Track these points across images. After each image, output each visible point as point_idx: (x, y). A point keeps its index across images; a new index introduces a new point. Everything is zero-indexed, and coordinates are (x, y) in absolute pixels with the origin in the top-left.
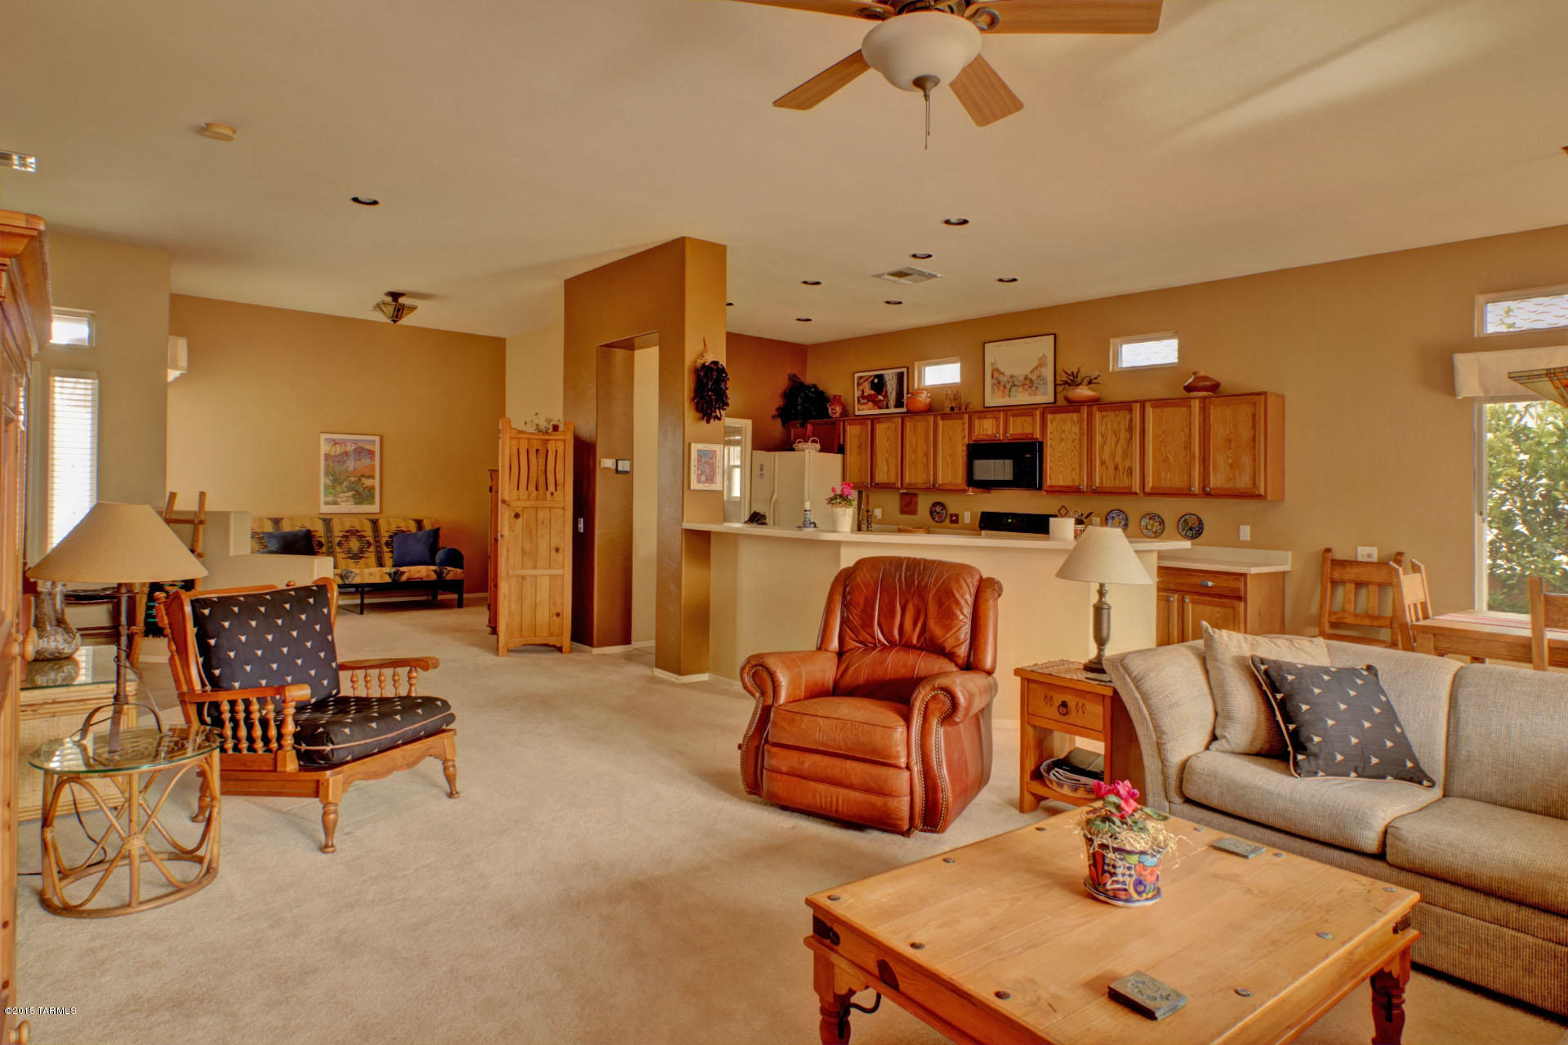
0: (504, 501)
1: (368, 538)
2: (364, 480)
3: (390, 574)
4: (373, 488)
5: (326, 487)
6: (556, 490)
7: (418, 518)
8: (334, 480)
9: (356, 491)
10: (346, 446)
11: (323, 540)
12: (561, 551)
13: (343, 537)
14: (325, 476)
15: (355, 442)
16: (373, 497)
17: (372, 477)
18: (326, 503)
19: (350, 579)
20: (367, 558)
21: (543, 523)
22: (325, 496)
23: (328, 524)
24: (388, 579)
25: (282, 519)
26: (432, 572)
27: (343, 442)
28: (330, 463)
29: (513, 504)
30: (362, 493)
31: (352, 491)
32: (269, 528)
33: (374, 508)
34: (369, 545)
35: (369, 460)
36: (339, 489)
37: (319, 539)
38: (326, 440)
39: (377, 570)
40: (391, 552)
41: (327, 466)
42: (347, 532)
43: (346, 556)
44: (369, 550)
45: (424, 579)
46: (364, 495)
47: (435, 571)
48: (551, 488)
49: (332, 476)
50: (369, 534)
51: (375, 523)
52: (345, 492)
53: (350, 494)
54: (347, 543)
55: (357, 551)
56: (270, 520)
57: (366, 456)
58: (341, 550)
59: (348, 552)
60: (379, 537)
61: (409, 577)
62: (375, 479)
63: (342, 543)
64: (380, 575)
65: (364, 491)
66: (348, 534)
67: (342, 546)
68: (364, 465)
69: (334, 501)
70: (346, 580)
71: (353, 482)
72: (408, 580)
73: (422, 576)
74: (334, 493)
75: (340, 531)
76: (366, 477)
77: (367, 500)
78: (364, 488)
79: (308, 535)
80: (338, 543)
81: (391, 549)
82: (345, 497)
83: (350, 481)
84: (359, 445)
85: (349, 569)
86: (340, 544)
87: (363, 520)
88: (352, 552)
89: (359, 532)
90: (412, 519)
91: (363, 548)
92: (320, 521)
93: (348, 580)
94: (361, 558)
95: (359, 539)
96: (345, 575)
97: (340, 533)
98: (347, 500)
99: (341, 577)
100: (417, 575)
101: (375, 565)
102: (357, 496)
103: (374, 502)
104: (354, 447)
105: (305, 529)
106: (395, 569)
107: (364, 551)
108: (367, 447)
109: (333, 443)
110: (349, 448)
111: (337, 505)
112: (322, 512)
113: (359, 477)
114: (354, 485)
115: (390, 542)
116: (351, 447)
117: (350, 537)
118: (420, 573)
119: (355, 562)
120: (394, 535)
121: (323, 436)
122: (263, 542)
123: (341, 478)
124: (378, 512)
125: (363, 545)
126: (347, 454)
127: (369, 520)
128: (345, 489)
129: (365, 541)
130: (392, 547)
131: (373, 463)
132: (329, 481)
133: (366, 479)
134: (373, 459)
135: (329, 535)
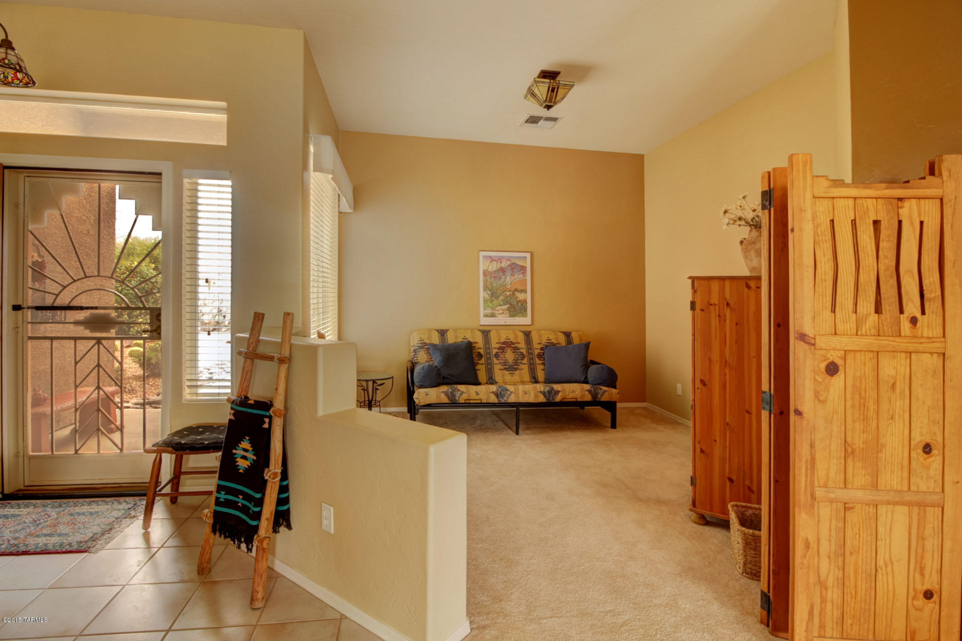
0: (802, 337)
1: (521, 350)
2: (517, 294)
3: (544, 393)
4: (525, 301)
5: (485, 301)
6: (923, 313)
7: (566, 331)
8: (492, 294)
9: (510, 304)
10: (501, 262)
11: (482, 351)
12: (935, 452)
13: (499, 349)
14: (484, 291)
15: (509, 259)
16: (526, 310)
17: (524, 291)
18: (486, 316)
19: (505, 398)
20: (521, 369)
21: (893, 386)
22: (485, 308)
23: (487, 335)
24: (542, 399)
25: (447, 330)
26: (587, 393)
27: (500, 259)
28: (488, 278)
29: (821, 342)
30: (516, 306)
31: (507, 304)
32: (436, 339)
33: (525, 320)
34: (523, 357)
35: (521, 276)
36: (495, 302)
37: (479, 350)
38: (485, 257)
39: (530, 387)
40: (543, 364)
41: (485, 281)
42: (504, 343)
43: (503, 367)
44: (523, 362)
45: (578, 400)
46: (518, 308)
47: (590, 391)
48: (912, 307)
49: (490, 291)
50: (522, 345)
51: (527, 334)
52: (502, 306)
53: (505, 307)
54: (504, 355)
55: (513, 362)
56: (437, 331)
57: (519, 271)
58: (498, 362)
59: (505, 363)
60: (531, 349)
61: (563, 397)
62: (526, 293)
63: (499, 355)
64: (534, 393)
65: (517, 304)
66: (504, 346)
67: (498, 357)
68: (517, 280)
69: (492, 313)
70: (501, 399)
71: (508, 296)
72: (563, 400)
73: (576, 396)
74: (492, 306)
75: (497, 343)
76: (519, 291)
77: (520, 313)
78: (517, 302)
79: (469, 347)
80: (495, 355)
81: (543, 362)
82: (501, 309)
83: (506, 294)
84: (512, 262)
85: (504, 386)
86: (497, 356)
87: (517, 331)
88: (508, 364)
89: (514, 344)
90: (560, 332)
91: (518, 360)
92: (480, 333)
93: (503, 399)
94: (516, 371)
95: (514, 351)
96: (500, 393)
97: (497, 345)
98: (503, 313)
99: (497, 395)
100: (571, 395)
101: (529, 380)
102: (512, 309)
103: (527, 315)
104: (508, 263)
105: (466, 340)
106: (549, 386)
107: (518, 364)
108: (520, 263)
109: (490, 260)
110: (504, 264)
111: (494, 317)
112: (481, 324)
113: (514, 291)
114: (509, 299)
115: (542, 354)
116: (506, 263)
117: (506, 349)
118: (575, 392)
119: (510, 373)
120: (546, 346)
121: (482, 254)
122: (430, 353)
123: (498, 292)
124: (530, 324)
125: (517, 356)
126: (502, 270)
127: (522, 331)
128: (502, 303)
129: (519, 353)
130: (544, 360)
131: (525, 278)
132: (487, 295)
133: (519, 293)
134: (525, 275)
135: (487, 346)
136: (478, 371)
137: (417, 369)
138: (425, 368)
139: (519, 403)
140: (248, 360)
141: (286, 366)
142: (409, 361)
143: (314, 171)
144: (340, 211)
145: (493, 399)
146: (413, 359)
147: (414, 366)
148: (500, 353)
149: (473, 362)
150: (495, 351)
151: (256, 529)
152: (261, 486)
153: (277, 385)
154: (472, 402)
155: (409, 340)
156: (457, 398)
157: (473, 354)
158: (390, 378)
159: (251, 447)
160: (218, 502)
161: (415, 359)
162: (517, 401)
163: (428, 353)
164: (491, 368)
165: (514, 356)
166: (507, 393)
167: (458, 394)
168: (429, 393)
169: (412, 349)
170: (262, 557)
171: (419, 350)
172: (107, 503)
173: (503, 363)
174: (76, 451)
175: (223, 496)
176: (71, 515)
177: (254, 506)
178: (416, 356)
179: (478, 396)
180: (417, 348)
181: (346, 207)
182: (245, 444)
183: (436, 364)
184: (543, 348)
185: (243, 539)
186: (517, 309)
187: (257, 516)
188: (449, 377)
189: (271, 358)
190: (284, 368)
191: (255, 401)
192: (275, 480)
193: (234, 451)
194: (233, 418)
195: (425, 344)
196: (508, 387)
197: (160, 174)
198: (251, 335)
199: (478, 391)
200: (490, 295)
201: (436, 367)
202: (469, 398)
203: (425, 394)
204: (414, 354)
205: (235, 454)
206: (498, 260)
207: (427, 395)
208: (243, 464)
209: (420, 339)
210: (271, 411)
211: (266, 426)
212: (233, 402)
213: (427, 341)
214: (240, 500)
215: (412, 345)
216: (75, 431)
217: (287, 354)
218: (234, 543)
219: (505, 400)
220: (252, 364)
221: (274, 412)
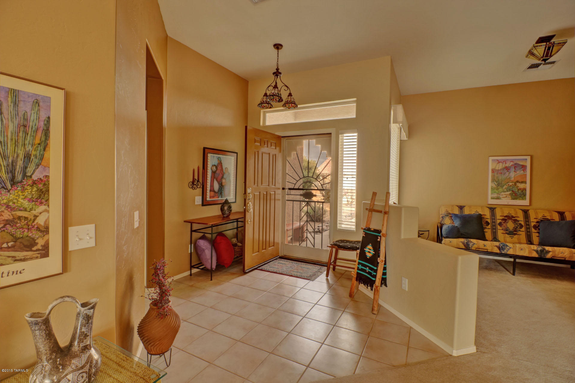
1: (520, 222)
2: (518, 184)
3: (537, 251)
4: (525, 189)
5: (492, 189)
7: (560, 211)
8: (498, 184)
9: (513, 191)
10: (506, 163)
11: (489, 221)
13: (502, 220)
14: (492, 182)
15: (512, 161)
16: (525, 195)
17: (524, 182)
18: (492, 198)
19: (505, 251)
20: (519, 235)
22: (492, 194)
23: (493, 211)
24: (535, 255)
25: (465, 206)
26: (574, 254)
27: (505, 161)
28: (495, 174)
30: (517, 192)
31: (510, 191)
32: (456, 211)
33: (526, 202)
34: (521, 226)
35: (522, 172)
36: (501, 190)
37: (487, 220)
38: (493, 160)
39: (526, 246)
40: (538, 233)
41: (493, 177)
42: (506, 216)
43: (504, 232)
44: (521, 230)
45: (566, 259)
46: (519, 194)
49: (496, 182)
50: (521, 219)
51: (526, 212)
52: (505, 192)
53: (509, 193)
54: (506, 224)
55: (512, 230)
56: (458, 206)
57: (520, 169)
58: (501, 228)
59: (506, 229)
60: (528, 222)
61: (553, 255)
62: (526, 184)
63: (502, 224)
64: (529, 250)
65: (518, 191)
66: (506, 218)
67: (502, 225)
68: (519, 175)
69: (498, 197)
70: (502, 251)
71: (511, 186)
72: (553, 258)
73: (565, 256)
74: (498, 192)
75: (501, 216)
76: (520, 182)
77: (520, 197)
78: (518, 189)
79: (480, 218)
80: (499, 224)
81: (538, 231)
82: (505, 195)
83: (509, 184)
84: (515, 163)
85: (505, 243)
86: (500, 224)
87: (517, 209)
88: (509, 230)
89: (514, 217)
90: (556, 212)
91: (517, 228)
92: (488, 209)
93: (504, 251)
94: (515, 235)
95: (514, 222)
96: (502, 247)
97: (501, 217)
98: (506, 197)
99: (499, 248)
100: (560, 255)
101: (525, 242)
102: (514, 194)
103: (526, 199)
104: (512, 163)
105: (478, 213)
106: (541, 247)
107: (517, 231)
108: (521, 163)
109: (497, 162)
110: (508, 164)
111: (499, 199)
112: (489, 203)
113: (515, 182)
114: (511, 187)
115: (537, 226)
116: (510, 163)
117: (508, 220)
118: (564, 253)
119: (510, 237)
120: (541, 221)
121: (491, 158)
122: (452, 219)
123: (503, 183)
124: (529, 205)
125: (516, 226)
126: (507, 169)
127: (521, 210)
128: (505, 190)
129: (518, 224)
130: (539, 230)
131: (525, 173)
132: (494, 185)
133: (520, 184)
134: (525, 171)
135: (493, 218)
136: (485, 233)
137: (444, 228)
138: (450, 227)
139: (516, 255)
140: (370, 212)
141: (387, 215)
142: (439, 223)
143: (393, 123)
144: (401, 139)
145: (496, 250)
146: (441, 222)
147: (442, 226)
148: (502, 223)
149: (483, 226)
150: (498, 221)
151: (374, 282)
152: (376, 264)
153: (383, 223)
154: (480, 250)
155: (439, 210)
156: (470, 246)
157: (483, 222)
158: (428, 231)
159: (372, 248)
160: (358, 269)
161: (442, 222)
162: (514, 254)
163: (451, 219)
164: (495, 232)
165: (514, 226)
166: (506, 247)
167: (471, 244)
168: (452, 241)
169: (441, 216)
170: (377, 294)
171: (445, 217)
172: (311, 266)
173: (505, 229)
174: (300, 245)
175: (360, 267)
176: (301, 267)
177: (374, 272)
178: (443, 220)
179: (485, 247)
180: (444, 215)
181: (404, 138)
182: (370, 247)
183: (456, 225)
184: (539, 221)
185: (369, 285)
186: (517, 194)
187: (375, 276)
188: (465, 234)
189: (381, 212)
190: (386, 216)
191: (374, 229)
192: (382, 263)
193: (365, 249)
194: (364, 236)
195: (450, 214)
196: (508, 244)
197: (331, 134)
198: (371, 201)
199: (485, 244)
200: (497, 185)
201: (457, 227)
202: (479, 247)
203: (450, 241)
204: (442, 219)
205: (365, 250)
206: (504, 162)
207: (450, 242)
208: (369, 255)
209: (446, 211)
210: (381, 234)
211: (379, 240)
212: (364, 229)
213: (451, 212)
214: (367, 269)
215: (441, 214)
216: (292, 239)
217: (387, 211)
218: (365, 286)
219: (505, 252)
220: (372, 214)
221: (382, 234)
